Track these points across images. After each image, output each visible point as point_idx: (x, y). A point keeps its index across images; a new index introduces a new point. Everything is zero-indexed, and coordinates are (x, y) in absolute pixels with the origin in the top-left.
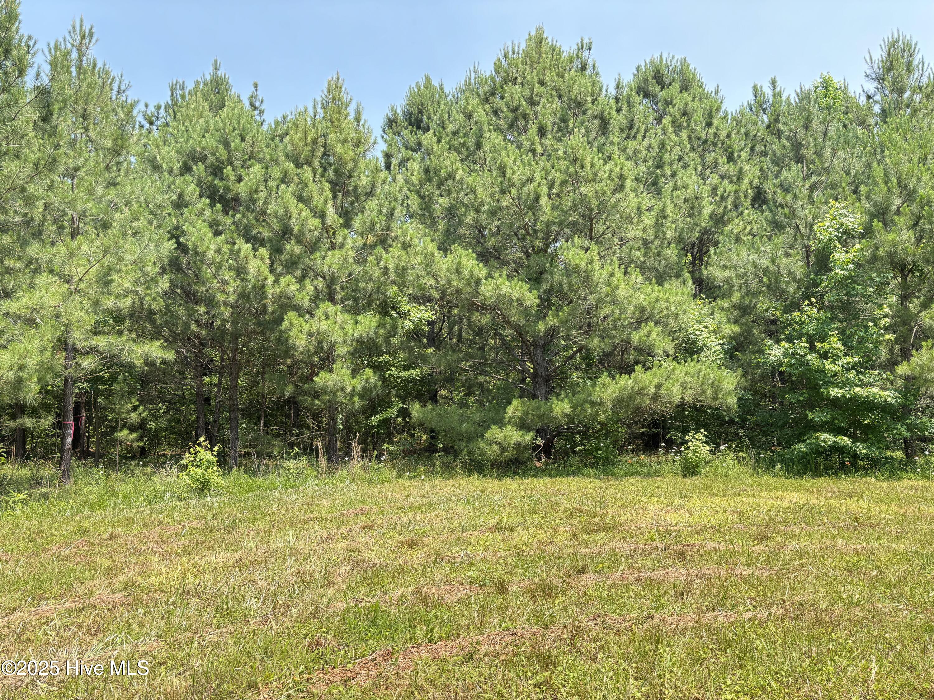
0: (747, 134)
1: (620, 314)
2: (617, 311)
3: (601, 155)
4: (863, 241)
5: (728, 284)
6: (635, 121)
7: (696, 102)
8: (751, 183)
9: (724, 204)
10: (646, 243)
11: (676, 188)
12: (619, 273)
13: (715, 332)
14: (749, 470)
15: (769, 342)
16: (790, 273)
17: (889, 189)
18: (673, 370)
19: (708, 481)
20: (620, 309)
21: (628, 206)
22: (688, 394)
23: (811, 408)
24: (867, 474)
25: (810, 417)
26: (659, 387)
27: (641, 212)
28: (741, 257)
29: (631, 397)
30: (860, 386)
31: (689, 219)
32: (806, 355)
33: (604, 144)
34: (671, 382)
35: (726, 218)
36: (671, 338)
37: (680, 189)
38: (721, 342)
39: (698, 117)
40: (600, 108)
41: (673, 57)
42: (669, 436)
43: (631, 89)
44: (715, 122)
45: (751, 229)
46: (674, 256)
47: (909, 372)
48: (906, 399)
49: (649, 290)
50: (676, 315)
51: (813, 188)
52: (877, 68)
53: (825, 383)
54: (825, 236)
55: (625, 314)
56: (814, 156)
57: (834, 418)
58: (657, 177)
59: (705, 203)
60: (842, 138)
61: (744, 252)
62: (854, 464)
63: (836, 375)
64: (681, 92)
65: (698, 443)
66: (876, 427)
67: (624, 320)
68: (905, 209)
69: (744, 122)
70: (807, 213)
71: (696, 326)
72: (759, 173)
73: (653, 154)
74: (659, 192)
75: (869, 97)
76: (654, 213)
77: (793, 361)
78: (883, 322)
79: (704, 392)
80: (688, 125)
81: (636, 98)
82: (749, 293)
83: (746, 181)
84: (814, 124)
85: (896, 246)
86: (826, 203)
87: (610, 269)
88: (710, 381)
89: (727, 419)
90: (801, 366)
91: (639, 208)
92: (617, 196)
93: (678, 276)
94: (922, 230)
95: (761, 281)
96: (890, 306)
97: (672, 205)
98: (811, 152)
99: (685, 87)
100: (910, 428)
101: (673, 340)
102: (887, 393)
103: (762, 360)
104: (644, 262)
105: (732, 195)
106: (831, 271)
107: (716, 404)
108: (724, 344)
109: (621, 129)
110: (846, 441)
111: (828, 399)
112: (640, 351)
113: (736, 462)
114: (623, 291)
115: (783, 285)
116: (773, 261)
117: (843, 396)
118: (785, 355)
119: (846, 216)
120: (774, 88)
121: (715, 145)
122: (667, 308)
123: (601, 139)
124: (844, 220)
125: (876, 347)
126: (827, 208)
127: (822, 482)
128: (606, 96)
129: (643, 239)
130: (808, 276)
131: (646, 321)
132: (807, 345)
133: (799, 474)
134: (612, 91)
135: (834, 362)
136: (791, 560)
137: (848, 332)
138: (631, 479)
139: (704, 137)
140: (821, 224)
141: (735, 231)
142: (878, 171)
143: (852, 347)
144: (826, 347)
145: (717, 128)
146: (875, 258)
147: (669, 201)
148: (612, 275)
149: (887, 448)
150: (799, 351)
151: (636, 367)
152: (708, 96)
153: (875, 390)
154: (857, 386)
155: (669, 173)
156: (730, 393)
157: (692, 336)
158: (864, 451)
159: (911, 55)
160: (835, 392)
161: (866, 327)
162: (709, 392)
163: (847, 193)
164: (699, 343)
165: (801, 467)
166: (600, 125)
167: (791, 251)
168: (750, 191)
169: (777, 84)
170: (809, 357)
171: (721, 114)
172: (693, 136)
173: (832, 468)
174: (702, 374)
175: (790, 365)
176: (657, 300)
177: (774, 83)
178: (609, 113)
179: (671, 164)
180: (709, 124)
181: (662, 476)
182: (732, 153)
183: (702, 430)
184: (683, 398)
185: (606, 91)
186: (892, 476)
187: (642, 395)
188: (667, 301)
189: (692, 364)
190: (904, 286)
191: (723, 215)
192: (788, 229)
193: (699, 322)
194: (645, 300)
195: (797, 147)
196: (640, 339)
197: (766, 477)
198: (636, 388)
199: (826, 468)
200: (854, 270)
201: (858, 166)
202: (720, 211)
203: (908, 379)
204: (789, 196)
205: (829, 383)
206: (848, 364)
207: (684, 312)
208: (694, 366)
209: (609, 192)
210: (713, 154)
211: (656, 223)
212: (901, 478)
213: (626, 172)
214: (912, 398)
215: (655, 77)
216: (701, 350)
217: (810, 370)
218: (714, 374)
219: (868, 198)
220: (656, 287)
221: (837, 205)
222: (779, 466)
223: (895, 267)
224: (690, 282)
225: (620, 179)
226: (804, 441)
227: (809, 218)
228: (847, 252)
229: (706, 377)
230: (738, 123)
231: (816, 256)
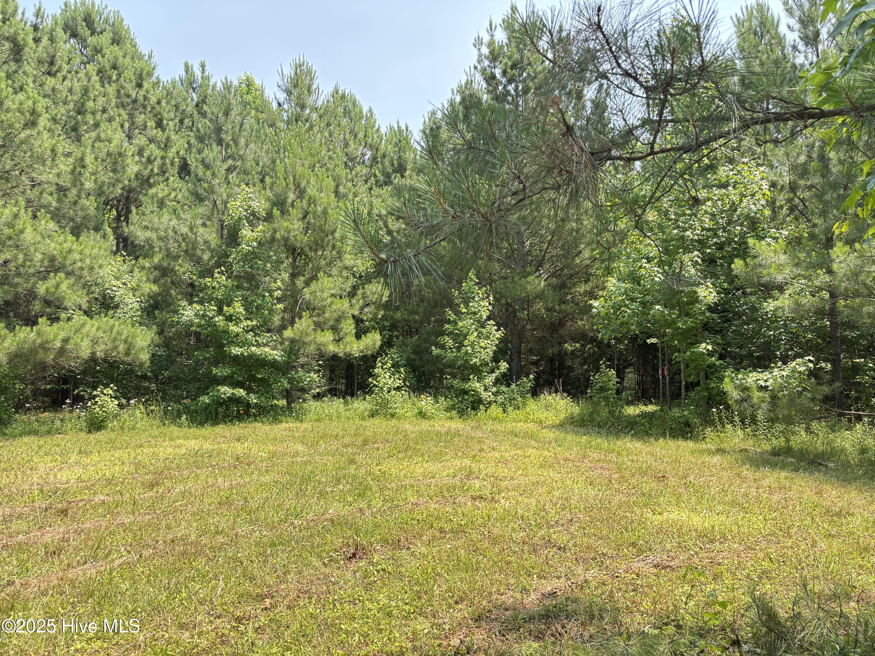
0: (177, 107)
1: (25, 260)
2: (21, 257)
3: (10, 82)
4: (265, 224)
5: (149, 244)
6: (57, 58)
7: (128, 59)
8: (178, 153)
9: (150, 167)
10: (61, 190)
11: (98, 139)
12: (25, 217)
13: (134, 289)
14: (157, 422)
15: (184, 303)
16: (206, 242)
17: (287, 185)
18: (83, 325)
19: (113, 435)
20: (26, 255)
21: (40, 146)
22: (99, 349)
23: (216, 364)
24: (256, 420)
25: (214, 372)
26: (66, 341)
27: (55, 154)
28: (162, 220)
29: (33, 351)
30: (256, 346)
31: (111, 174)
32: (214, 317)
33: (16, 72)
34: (80, 336)
35: (152, 181)
36: (85, 291)
37: (103, 141)
38: (138, 299)
39: (129, 74)
40: (12, 31)
41: (106, 6)
42: (76, 391)
43: (56, 23)
44: (146, 85)
45: (175, 197)
46: (92, 209)
47: (292, 335)
48: (289, 357)
49: (62, 238)
50: (91, 269)
51: (229, 170)
52: (286, 83)
53: (229, 342)
54: (236, 214)
55: (31, 261)
56: (231, 142)
57: (233, 373)
58: (77, 123)
59: (129, 161)
60: (254, 133)
61: (166, 217)
62: (247, 414)
63: (238, 335)
64: (112, 44)
65: (106, 398)
66: (266, 380)
67: (29, 267)
68: (298, 204)
69: (174, 95)
70: (222, 190)
71: (114, 282)
72: (186, 146)
73: (75, 98)
74: (78, 139)
75: (279, 105)
76: (71, 160)
77: (203, 322)
78: (276, 293)
79: (116, 347)
80: (118, 80)
81: (60, 32)
82: (169, 255)
83: (174, 150)
84: (233, 113)
85: (289, 232)
86: (239, 186)
87: (15, 209)
88: (123, 337)
89: (139, 374)
90: (209, 326)
91: (53, 150)
92: (28, 132)
93: (97, 229)
94: (308, 223)
95: (180, 246)
96: (282, 281)
97: (93, 156)
98: (229, 138)
99: (116, 41)
100: (291, 381)
101: (88, 294)
102: (275, 352)
103: (175, 319)
104: (57, 209)
105: (159, 160)
106: (239, 245)
107: (129, 359)
108: (141, 302)
109: (40, 62)
110: (241, 392)
111: (230, 357)
112: (47, 303)
113: (145, 415)
114: (29, 236)
115: (199, 253)
116: (191, 229)
117: (242, 354)
118: (196, 315)
119: (253, 200)
120: (203, 71)
121: (145, 107)
122: (81, 260)
123: (13, 66)
124: (252, 203)
125: (270, 314)
126: (239, 191)
127: (220, 429)
128: (22, 20)
129: (58, 185)
130: (220, 247)
131: (57, 271)
132: (215, 308)
133: (202, 424)
134: (30, 17)
135: (236, 324)
136: (174, 502)
137: (249, 299)
138: (26, 439)
139: (134, 97)
140: (234, 203)
141: (160, 195)
142: (280, 167)
143: (252, 313)
144: (232, 311)
145: (147, 91)
146: (273, 239)
147: (88, 150)
148: (16, 216)
149: (274, 398)
150: (208, 313)
151: (40, 320)
152: (141, 57)
153: (267, 349)
154: (253, 345)
155: (92, 122)
156: (143, 349)
157: (109, 291)
158: (255, 401)
159: (312, 79)
160: (236, 351)
161: (264, 296)
162: (122, 348)
163: (256, 181)
164: (116, 299)
165: (203, 417)
166: (11, 50)
167: (208, 223)
168: (176, 160)
169: (206, 68)
170: (217, 319)
171: (154, 79)
172: (122, 92)
173: (229, 416)
174: (115, 330)
175: (199, 326)
176: (70, 251)
177: (203, 66)
178: (24, 39)
179: (93, 113)
180: (139, 86)
181: (65, 433)
182: (161, 120)
183: (112, 385)
184: (93, 353)
185: (23, 14)
186: (276, 420)
187: (47, 350)
188: (81, 253)
189: (106, 319)
190: (293, 265)
191: (149, 178)
192: (207, 203)
193: (117, 278)
194: (55, 249)
195: (219, 130)
196: (47, 290)
197: (173, 428)
198: (39, 341)
199: (224, 417)
200: (256, 248)
201: (265, 160)
202: (146, 173)
203: (293, 341)
204: (208, 173)
205: (231, 343)
206: (247, 327)
207: (100, 267)
208: (107, 322)
209: (17, 126)
210: (143, 116)
211: (73, 172)
212: (281, 422)
213: (40, 108)
214: (294, 357)
215: (85, 20)
216: (117, 307)
217: (217, 330)
218: (127, 331)
219: (271, 188)
220: (70, 237)
221: (247, 189)
222: (184, 417)
223: (288, 250)
224: (112, 238)
225: (32, 114)
226: (208, 394)
227: (224, 196)
228: (253, 231)
229: (119, 333)
230: (169, 94)
231: (229, 231)
